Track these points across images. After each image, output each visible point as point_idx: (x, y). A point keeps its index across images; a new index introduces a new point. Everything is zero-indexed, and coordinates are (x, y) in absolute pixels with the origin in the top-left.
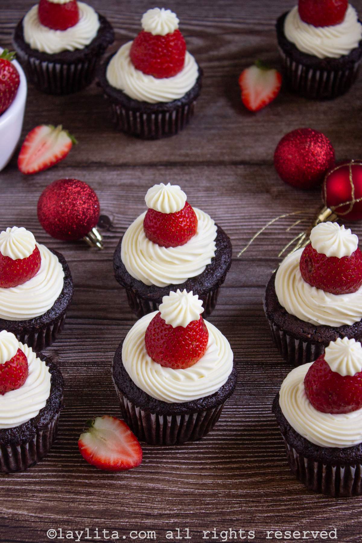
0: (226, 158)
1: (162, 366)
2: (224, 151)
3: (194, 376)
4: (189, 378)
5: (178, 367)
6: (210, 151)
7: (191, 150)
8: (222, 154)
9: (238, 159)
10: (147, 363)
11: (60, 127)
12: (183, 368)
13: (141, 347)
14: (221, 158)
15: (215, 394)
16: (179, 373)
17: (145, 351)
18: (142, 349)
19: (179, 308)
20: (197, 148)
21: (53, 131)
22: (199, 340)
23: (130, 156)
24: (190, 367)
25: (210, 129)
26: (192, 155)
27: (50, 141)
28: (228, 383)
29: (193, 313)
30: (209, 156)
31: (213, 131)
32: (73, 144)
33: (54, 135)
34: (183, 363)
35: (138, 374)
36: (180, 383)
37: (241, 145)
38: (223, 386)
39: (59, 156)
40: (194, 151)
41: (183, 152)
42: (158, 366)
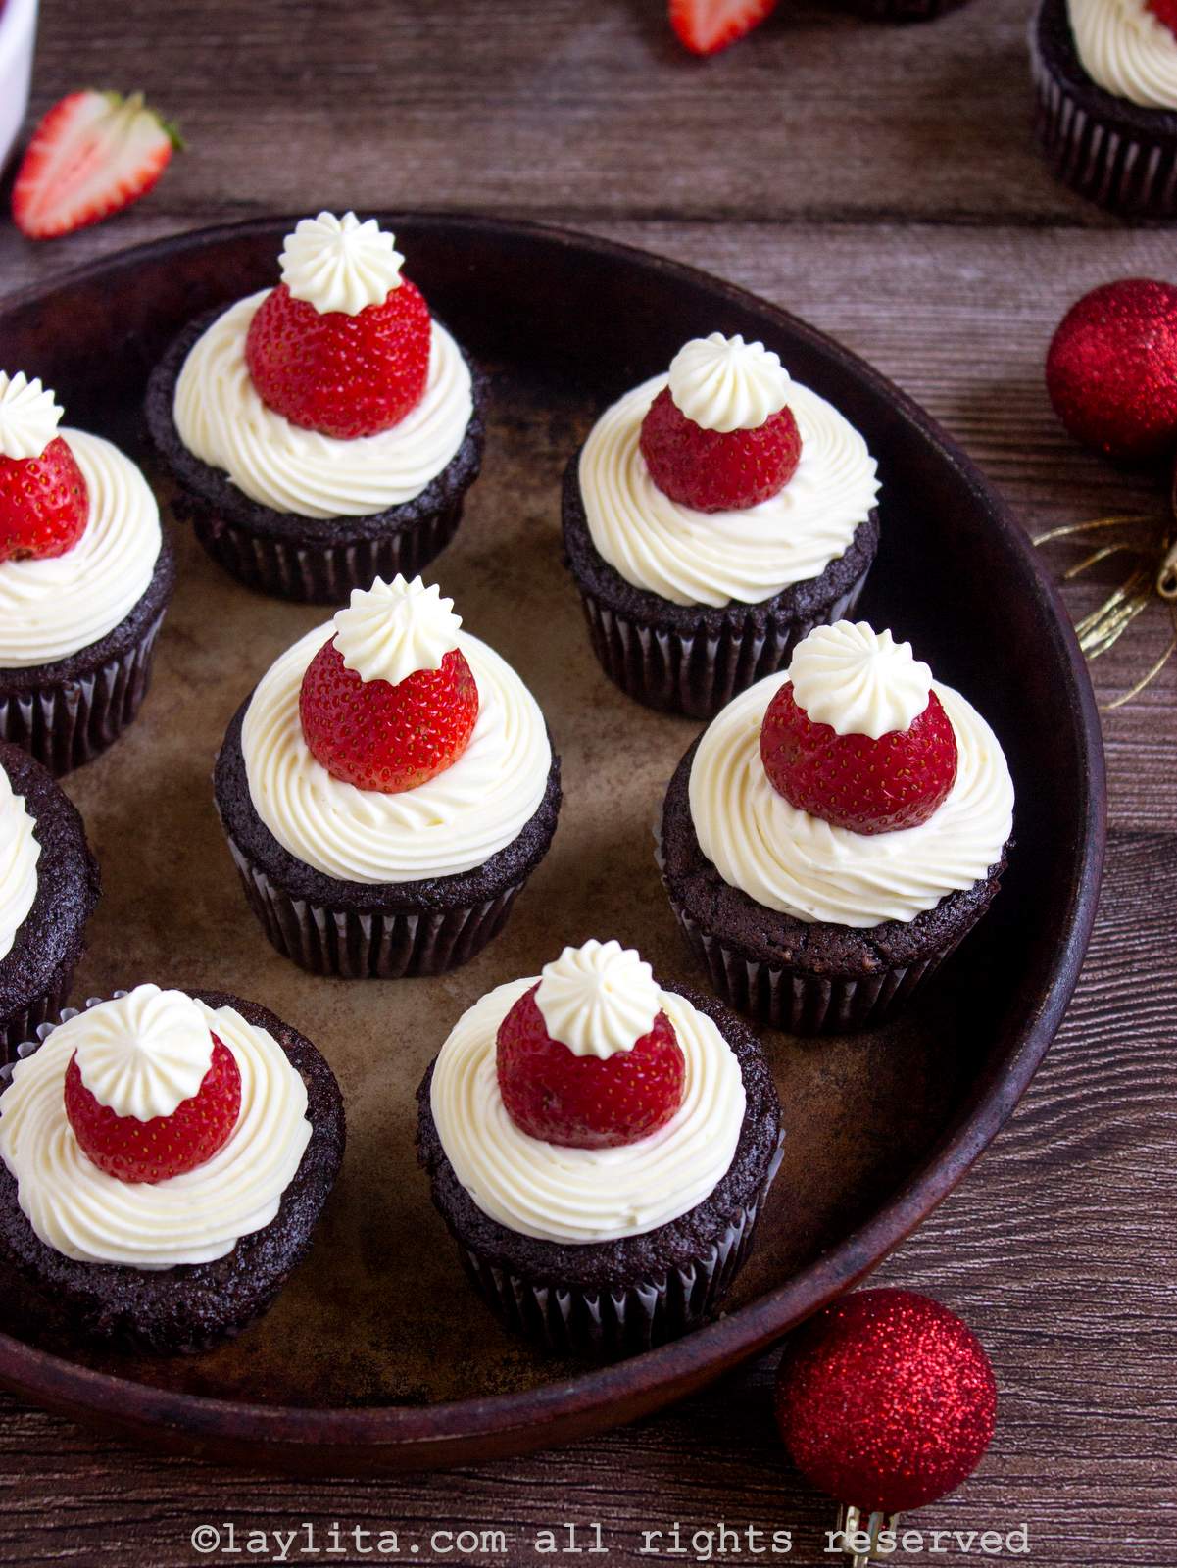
0: (616, 199)
1: (332, 775)
2: (612, 175)
3: (413, 818)
4: (396, 821)
5: (372, 787)
6: (572, 175)
7: (517, 168)
8: (607, 185)
9: (651, 201)
10: (294, 760)
11: (138, 98)
12: (386, 791)
13: (288, 714)
14: (603, 199)
15: (475, 873)
16: (374, 804)
17: (298, 724)
18: (290, 720)
19: (385, 630)
20: (534, 164)
21: (117, 109)
22: (436, 723)
23: (340, 184)
24: (408, 789)
25: (574, 104)
26: (519, 184)
27: (108, 138)
28: (516, 844)
29: (421, 652)
30: (566, 190)
31: (584, 113)
32: (176, 148)
33: (120, 120)
34: (385, 777)
35: (264, 788)
36: (372, 832)
37: (659, 158)
38: (501, 853)
39: (134, 184)
40: (526, 175)
41: (493, 174)
42: (320, 775)
